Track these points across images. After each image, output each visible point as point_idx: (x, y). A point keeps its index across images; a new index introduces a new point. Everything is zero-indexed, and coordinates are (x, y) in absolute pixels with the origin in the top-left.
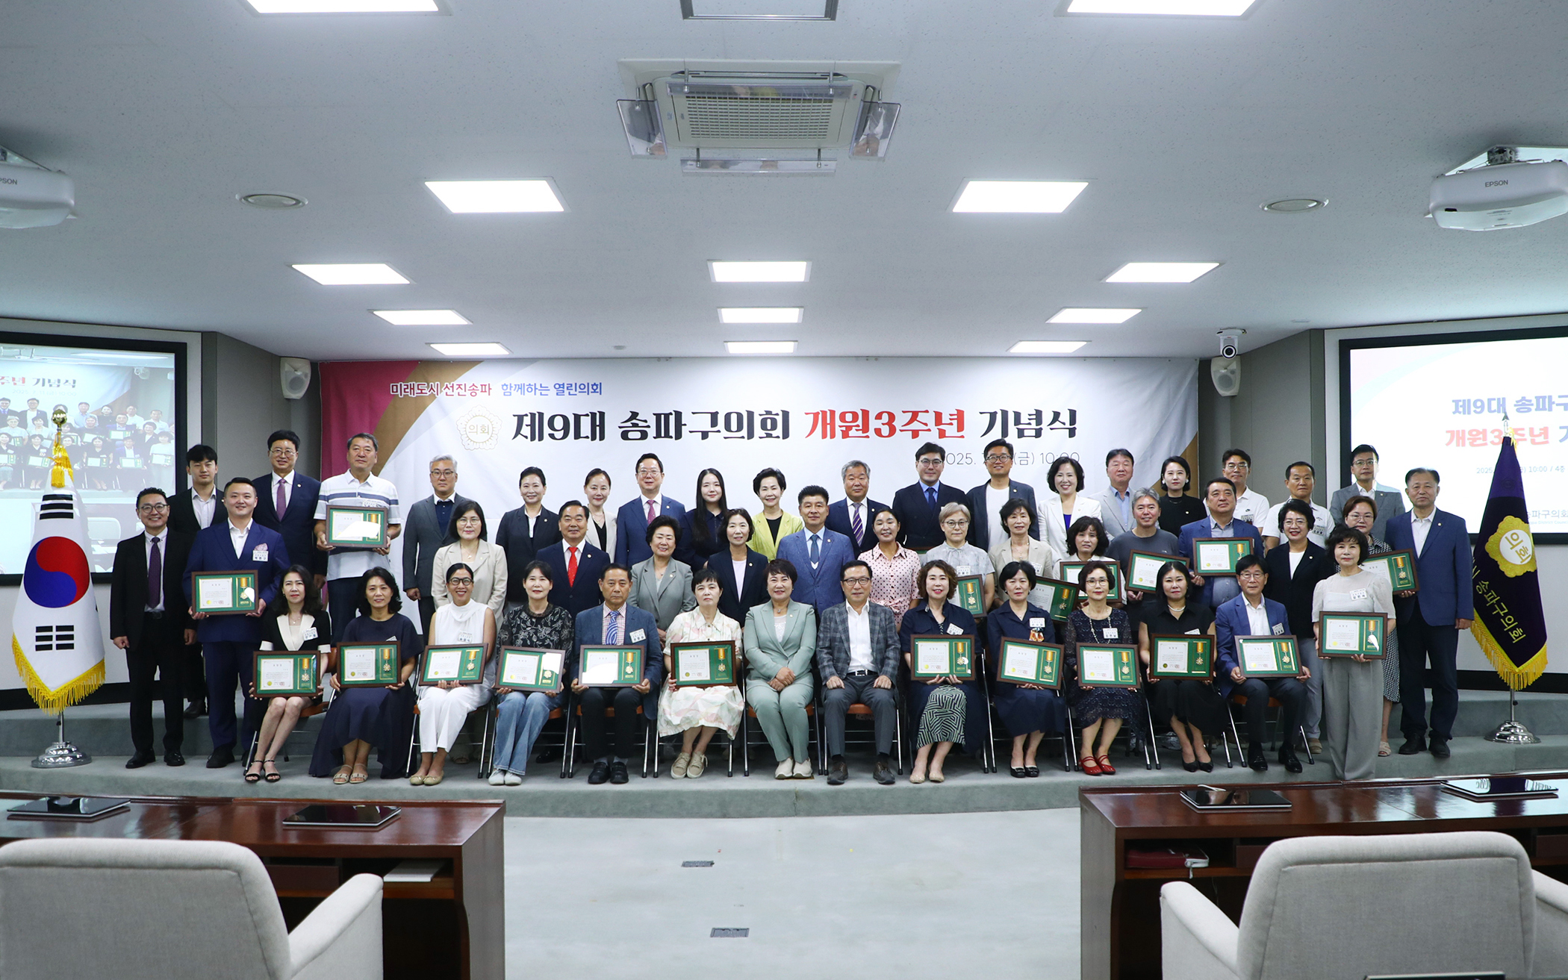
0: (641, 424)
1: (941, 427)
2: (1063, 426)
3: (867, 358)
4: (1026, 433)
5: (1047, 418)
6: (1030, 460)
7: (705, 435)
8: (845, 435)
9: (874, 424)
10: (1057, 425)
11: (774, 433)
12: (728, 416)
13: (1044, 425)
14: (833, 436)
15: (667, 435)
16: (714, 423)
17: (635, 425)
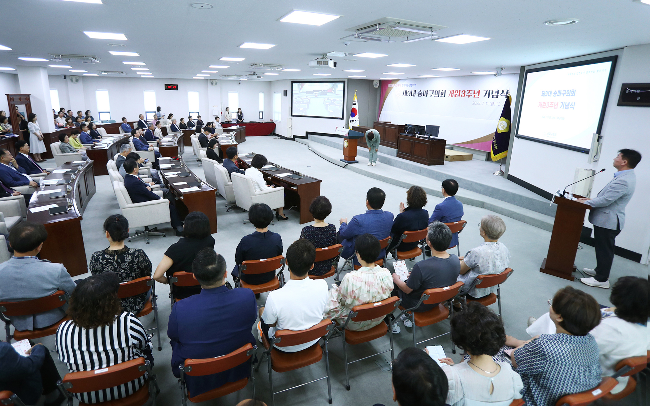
0: (421, 93)
1: (475, 95)
2: (504, 95)
3: (462, 76)
4: (494, 97)
5: (500, 92)
6: (494, 104)
7: (431, 96)
8: (455, 96)
9: (461, 93)
10: (503, 94)
11: (443, 96)
12: (435, 91)
13: (499, 95)
14: (453, 97)
15: (425, 96)
16: (433, 93)
17: (420, 93)
